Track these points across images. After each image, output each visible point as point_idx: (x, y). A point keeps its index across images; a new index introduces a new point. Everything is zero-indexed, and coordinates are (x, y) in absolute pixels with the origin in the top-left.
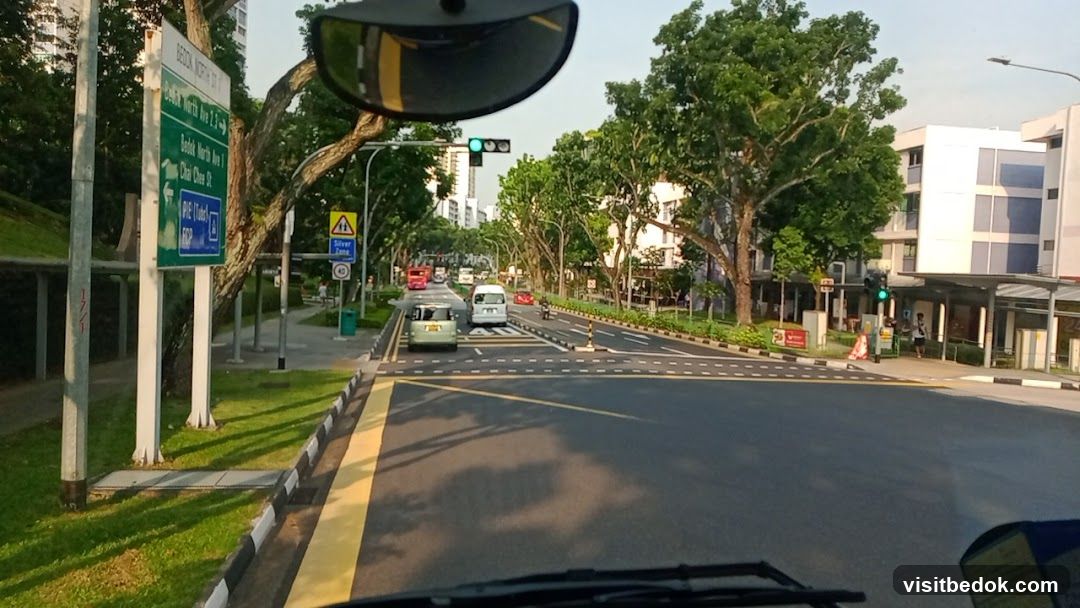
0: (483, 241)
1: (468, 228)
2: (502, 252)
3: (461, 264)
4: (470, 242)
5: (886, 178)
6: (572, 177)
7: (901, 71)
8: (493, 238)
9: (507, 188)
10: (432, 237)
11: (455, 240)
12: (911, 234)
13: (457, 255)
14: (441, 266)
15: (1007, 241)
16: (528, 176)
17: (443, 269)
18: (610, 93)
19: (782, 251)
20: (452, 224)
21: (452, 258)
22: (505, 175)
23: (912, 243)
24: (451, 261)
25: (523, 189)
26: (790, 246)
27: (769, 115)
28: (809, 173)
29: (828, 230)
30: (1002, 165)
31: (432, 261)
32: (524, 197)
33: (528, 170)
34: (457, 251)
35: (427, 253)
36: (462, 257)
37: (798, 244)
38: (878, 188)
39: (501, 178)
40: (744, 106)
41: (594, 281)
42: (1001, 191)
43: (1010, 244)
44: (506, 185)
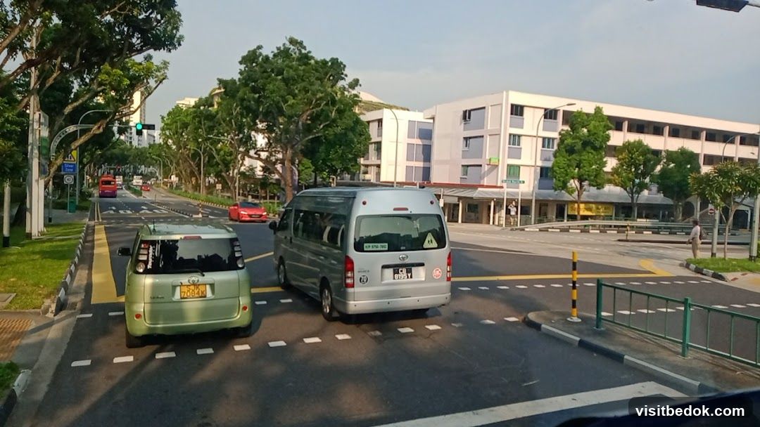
0: (151, 157)
1: (140, 147)
2: (165, 166)
3: (135, 173)
4: (142, 157)
5: (361, 135)
6: (204, 124)
7: (360, 85)
8: (159, 156)
9: (166, 124)
10: (112, 154)
11: (130, 156)
12: (378, 162)
13: (132, 166)
14: (119, 175)
15: (422, 166)
16: (179, 119)
17: (121, 177)
18: (220, 84)
19: (303, 170)
20: (128, 144)
21: (128, 169)
22: (165, 115)
23: (379, 166)
24: (128, 171)
25: (177, 127)
26: (306, 168)
27: (292, 106)
28: (317, 133)
29: (332, 160)
30: (420, 129)
31: (112, 171)
32: (177, 132)
33: (179, 116)
34: (131, 164)
35: (108, 165)
36: (135, 168)
37: (310, 168)
38: (356, 140)
39: (163, 118)
40: (279, 102)
41: (220, 185)
42: (419, 142)
43: (424, 167)
44: (166, 122)
